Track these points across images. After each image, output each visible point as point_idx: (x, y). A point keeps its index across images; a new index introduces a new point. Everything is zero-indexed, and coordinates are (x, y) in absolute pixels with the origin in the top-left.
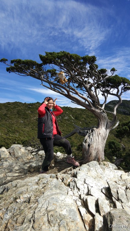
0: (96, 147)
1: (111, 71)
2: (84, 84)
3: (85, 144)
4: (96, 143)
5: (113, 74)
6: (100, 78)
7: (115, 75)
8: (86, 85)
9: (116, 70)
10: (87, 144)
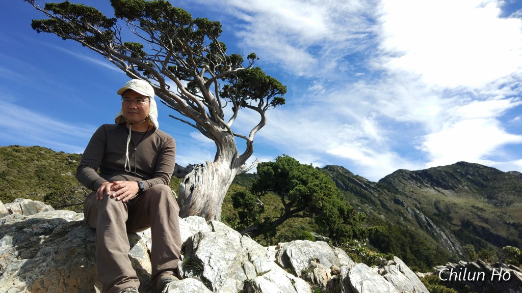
0: (207, 192)
1: (248, 58)
2: (196, 73)
3: (184, 185)
4: (206, 185)
5: (252, 64)
6: (229, 68)
7: (255, 68)
8: (200, 76)
9: (258, 59)
10: (188, 186)
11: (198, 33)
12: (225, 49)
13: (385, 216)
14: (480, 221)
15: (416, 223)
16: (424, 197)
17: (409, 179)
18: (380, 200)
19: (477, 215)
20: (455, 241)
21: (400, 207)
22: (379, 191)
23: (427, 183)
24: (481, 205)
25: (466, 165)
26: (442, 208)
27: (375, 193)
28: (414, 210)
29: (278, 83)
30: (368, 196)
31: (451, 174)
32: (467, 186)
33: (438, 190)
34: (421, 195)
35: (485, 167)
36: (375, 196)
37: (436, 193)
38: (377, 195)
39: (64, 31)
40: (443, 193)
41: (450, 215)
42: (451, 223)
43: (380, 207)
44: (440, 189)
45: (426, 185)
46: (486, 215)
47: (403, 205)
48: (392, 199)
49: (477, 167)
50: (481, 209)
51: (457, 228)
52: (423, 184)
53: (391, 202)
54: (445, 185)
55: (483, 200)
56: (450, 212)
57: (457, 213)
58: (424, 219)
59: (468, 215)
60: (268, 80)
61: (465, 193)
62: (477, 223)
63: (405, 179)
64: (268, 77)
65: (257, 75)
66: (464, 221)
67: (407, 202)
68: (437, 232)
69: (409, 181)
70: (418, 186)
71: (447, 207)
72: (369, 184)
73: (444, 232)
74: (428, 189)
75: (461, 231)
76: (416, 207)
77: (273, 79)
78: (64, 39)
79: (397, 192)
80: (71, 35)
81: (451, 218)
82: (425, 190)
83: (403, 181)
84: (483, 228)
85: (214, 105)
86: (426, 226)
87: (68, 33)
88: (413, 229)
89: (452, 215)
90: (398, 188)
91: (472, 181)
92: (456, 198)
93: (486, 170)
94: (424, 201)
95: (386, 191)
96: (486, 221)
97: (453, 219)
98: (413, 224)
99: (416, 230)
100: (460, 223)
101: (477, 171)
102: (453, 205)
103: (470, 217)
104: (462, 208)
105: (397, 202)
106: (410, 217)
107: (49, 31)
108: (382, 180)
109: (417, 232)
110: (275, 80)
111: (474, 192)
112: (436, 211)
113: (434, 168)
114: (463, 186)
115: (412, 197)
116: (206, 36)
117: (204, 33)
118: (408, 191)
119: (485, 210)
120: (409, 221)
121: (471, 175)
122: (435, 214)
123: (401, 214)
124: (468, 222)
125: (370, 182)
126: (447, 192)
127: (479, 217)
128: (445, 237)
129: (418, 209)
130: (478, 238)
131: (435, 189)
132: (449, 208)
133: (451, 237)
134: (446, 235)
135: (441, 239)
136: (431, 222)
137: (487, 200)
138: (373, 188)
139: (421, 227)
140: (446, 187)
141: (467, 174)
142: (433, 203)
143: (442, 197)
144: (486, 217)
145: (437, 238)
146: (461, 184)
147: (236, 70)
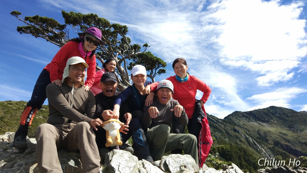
1: (143, 46)
2: (113, 56)
5: (146, 50)
6: (132, 52)
7: (148, 52)
8: (116, 57)
9: (149, 47)
11: (114, 32)
12: (130, 42)
13: (228, 139)
14: (285, 142)
15: (247, 143)
16: (251, 128)
17: (242, 117)
18: (225, 130)
19: (283, 138)
20: (270, 154)
21: (237, 134)
22: (224, 124)
23: (252, 119)
24: (284, 132)
25: (274, 108)
26: (262, 134)
27: (222, 126)
28: (245, 136)
29: (161, 60)
30: (218, 127)
31: (266, 113)
32: (276, 120)
33: (259, 123)
34: (249, 126)
35: (286, 109)
36: (222, 128)
37: (258, 125)
38: (223, 127)
39: (36, 33)
40: (262, 125)
41: (267, 138)
42: (267, 143)
43: (225, 134)
44: (260, 122)
45: (252, 120)
46: (288, 138)
47: (239, 133)
48: (232, 129)
49: (282, 109)
50: (285, 134)
51: (272, 146)
52: (250, 120)
53: (232, 131)
54: (263, 120)
55: (286, 128)
56: (267, 136)
57: (271, 136)
58: (251, 141)
59: (277, 138)
60: (155, 59)
61: (275, 125)
62: (283, 142)
63: (240, 117)
64: (156, 57)
65: (149, 56)
66: (275, 141)
67: (241, 131)
68: (259, 149)
69: (242, 118)
70: (247, 121)
71: (265, 133)
72: (218, 120)
73: (264, 148)
74: (253, 123)
75: (273, 147)
76: (246, 134)
77: (158, 58)
78: (36, 37)
79: (235, 124)
80: (40, 35)
81: (267, 140)
82: (251, 123)
83: (238, 118)
84: (287, 146)
85: (124, 74)
86: (252, 145)
87: (38, 34)
88: (245, 147)
89: (268, 138)
90: (235, 122)
91: (279, 118)
92: (270, 128)
93: (287, 111)
94: (251, 130)
95: (228, 124)
96: (288, 141)
97: (269, 141)
98: (245, 144)
99: (247, 147)
100: (273, 143)
101: (282, 112)
102: (268, 132)
103: (279, 139)
104: (274, 134)
105: (235, 130)
106: (243, 139)
107: (27, 33)
108: (226, 118)
109: (248, 149)
110: (160, 59)
111: (280, 124)
112: (258, 136)
113: (256, 110)
114: (274, 121)
115: (244, 127)
116: (118, 34)
117: (118, 32)
118: (241, 124)
119: (287, 135)
120: (243, 142)
121: (278, 114)
122: (258, 138)
123: (238, 138)
124: (278, 142)
125: (219, 119)
126: (264, 124)
127: (284, 139)
128: (264, 151)
129: (248, 134)
130: (284, 151)
131: (257, 123)
132: (266, 134)
133: (268, 151)
134: (265, 150)
135: (262, 152)
136: (255, 142)
137: (288, 129)
138: (220, 123)
139: (250, 145)
140: (263, 121)
141: (276, 113)
142: (256, 131)
143: (261, 128)
144: (288, 139)
145: (260, 152)
146: (273, 120)
147: (137, 54)
